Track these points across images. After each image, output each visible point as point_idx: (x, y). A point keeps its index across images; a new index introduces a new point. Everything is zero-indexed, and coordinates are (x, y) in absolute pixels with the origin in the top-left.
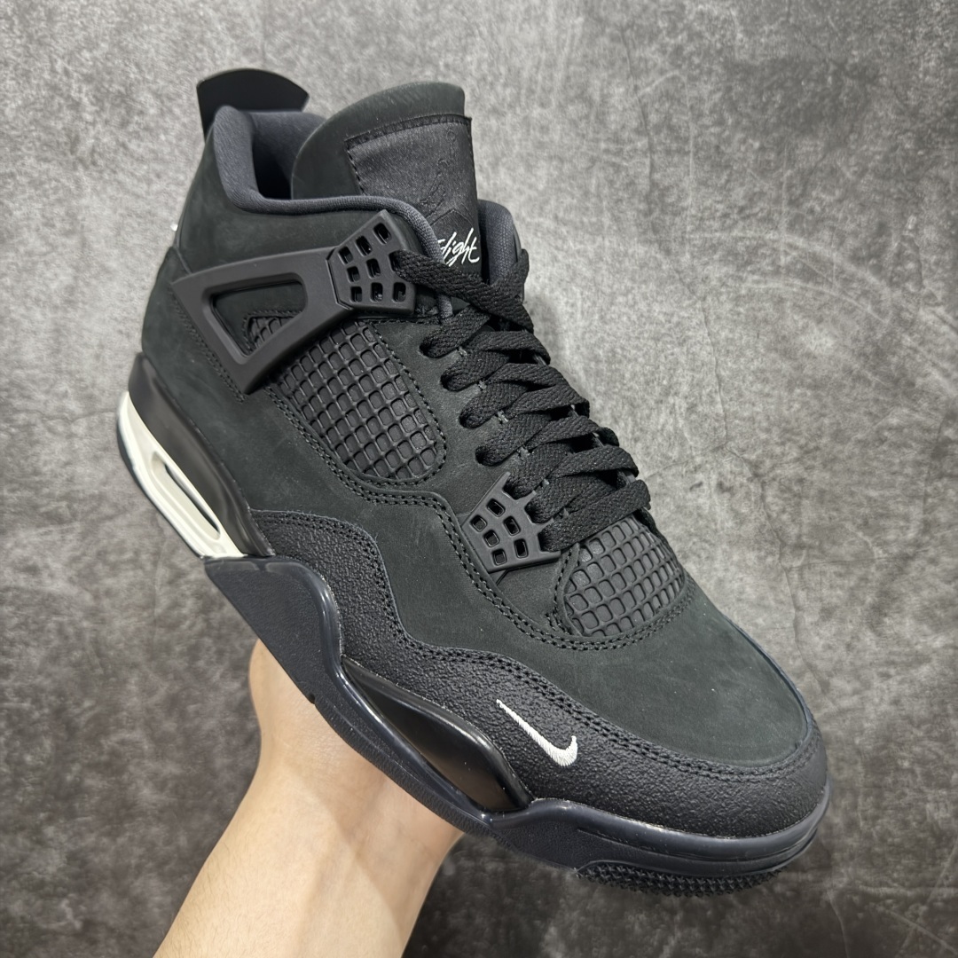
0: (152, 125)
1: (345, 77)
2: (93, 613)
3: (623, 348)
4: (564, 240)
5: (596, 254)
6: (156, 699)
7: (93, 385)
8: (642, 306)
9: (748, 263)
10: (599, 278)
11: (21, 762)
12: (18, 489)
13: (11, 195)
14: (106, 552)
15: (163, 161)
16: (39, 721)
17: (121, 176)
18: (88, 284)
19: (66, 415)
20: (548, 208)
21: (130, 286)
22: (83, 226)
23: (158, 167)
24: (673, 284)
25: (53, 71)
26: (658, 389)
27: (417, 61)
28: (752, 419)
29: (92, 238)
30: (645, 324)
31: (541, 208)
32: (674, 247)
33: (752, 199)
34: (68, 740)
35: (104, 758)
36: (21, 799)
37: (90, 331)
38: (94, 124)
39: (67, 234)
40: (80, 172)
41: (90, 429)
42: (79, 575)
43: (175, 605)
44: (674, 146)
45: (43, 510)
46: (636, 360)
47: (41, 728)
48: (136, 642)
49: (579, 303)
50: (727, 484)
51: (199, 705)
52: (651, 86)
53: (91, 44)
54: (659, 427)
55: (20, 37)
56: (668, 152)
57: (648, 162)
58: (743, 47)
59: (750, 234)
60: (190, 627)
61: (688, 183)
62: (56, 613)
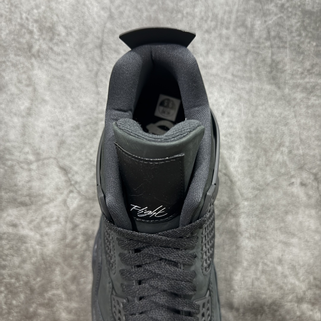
0: (63, 40)
1: (144, 19)
2: (40, 243)
3: (261, 128)
4: (236, 84)
5: (250, 89)
6: (68, 276)
7: (40, 149)
8: (269, 110)
9: (311, 92)
10: (251, 99)
11: (11, 304)
12: (9, 192)
13: (4, 70)
14: (45, 217)
15: (68, 55)
16: (19, 287)
17: (50, 61)
18: (37, 107)
19: (28, 161)
20: (229, 71)
21: (55, 107)
22: (34, 83)
23: (66, 57)
24: (281, 101)
25: (21, 18)
26: (276, 144)
27: (175, 12)
28: (314, 156)
31: (226, 71)
32: (282, 86)
33: (313, 66)
34: (31, 294)
35: (46, 301)
36: (11, 319)
37: (38, 126)
38: (39, 40)
39: (28, 86)
40: (33, 60)
41: (38, 166)
42: (34, 227)
43: (74, 238)
44: (281, 45)
45: (19, 201)
46: (266, 132)
47: (19, 290)
48: (59, 254)
49: (243, 110)
50: (304, 183)
51: (85, 279)
52: (272, 20)
53: (37, 7)
54: (276, 160)
55: (8, 5)
56: (279, 47)
57: (270, 51)
58: (309, 4)
59: (312, 80)
60: (81, 247)
61: (287, 59)
62: (25, 243)
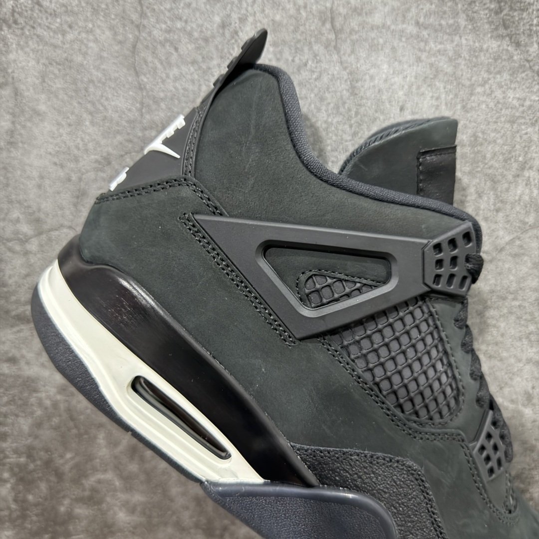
3: (483, 133)
4: (426, 42)
5: (455, 52)
6: (121, 448)
7: (39, 210)
8: (498, 94)
10: (459, 73)
11: (25, 501)
15: (73, 13)
16: (34, 470)
17: (39, 31)
18: (24, 127)
19: (21, 236)
20: (410, 15)
21: (59, 124)
22: (13, 78)
23: (69, 19)
24: (524, 72)
26: (515, 166)
29: (22, 87)
30: (501, 110)
31: (404, 16)
32: (523, 39)
34: (58, 483)
35: (87, 493)
36: (29, 526)
37: (30, 166)
41: (41, 246)
45: (14, 313)
46: (495, 141)
47: (36, 476)
49: (443, 96)
54: (517, 198)
62: (36, 391)
